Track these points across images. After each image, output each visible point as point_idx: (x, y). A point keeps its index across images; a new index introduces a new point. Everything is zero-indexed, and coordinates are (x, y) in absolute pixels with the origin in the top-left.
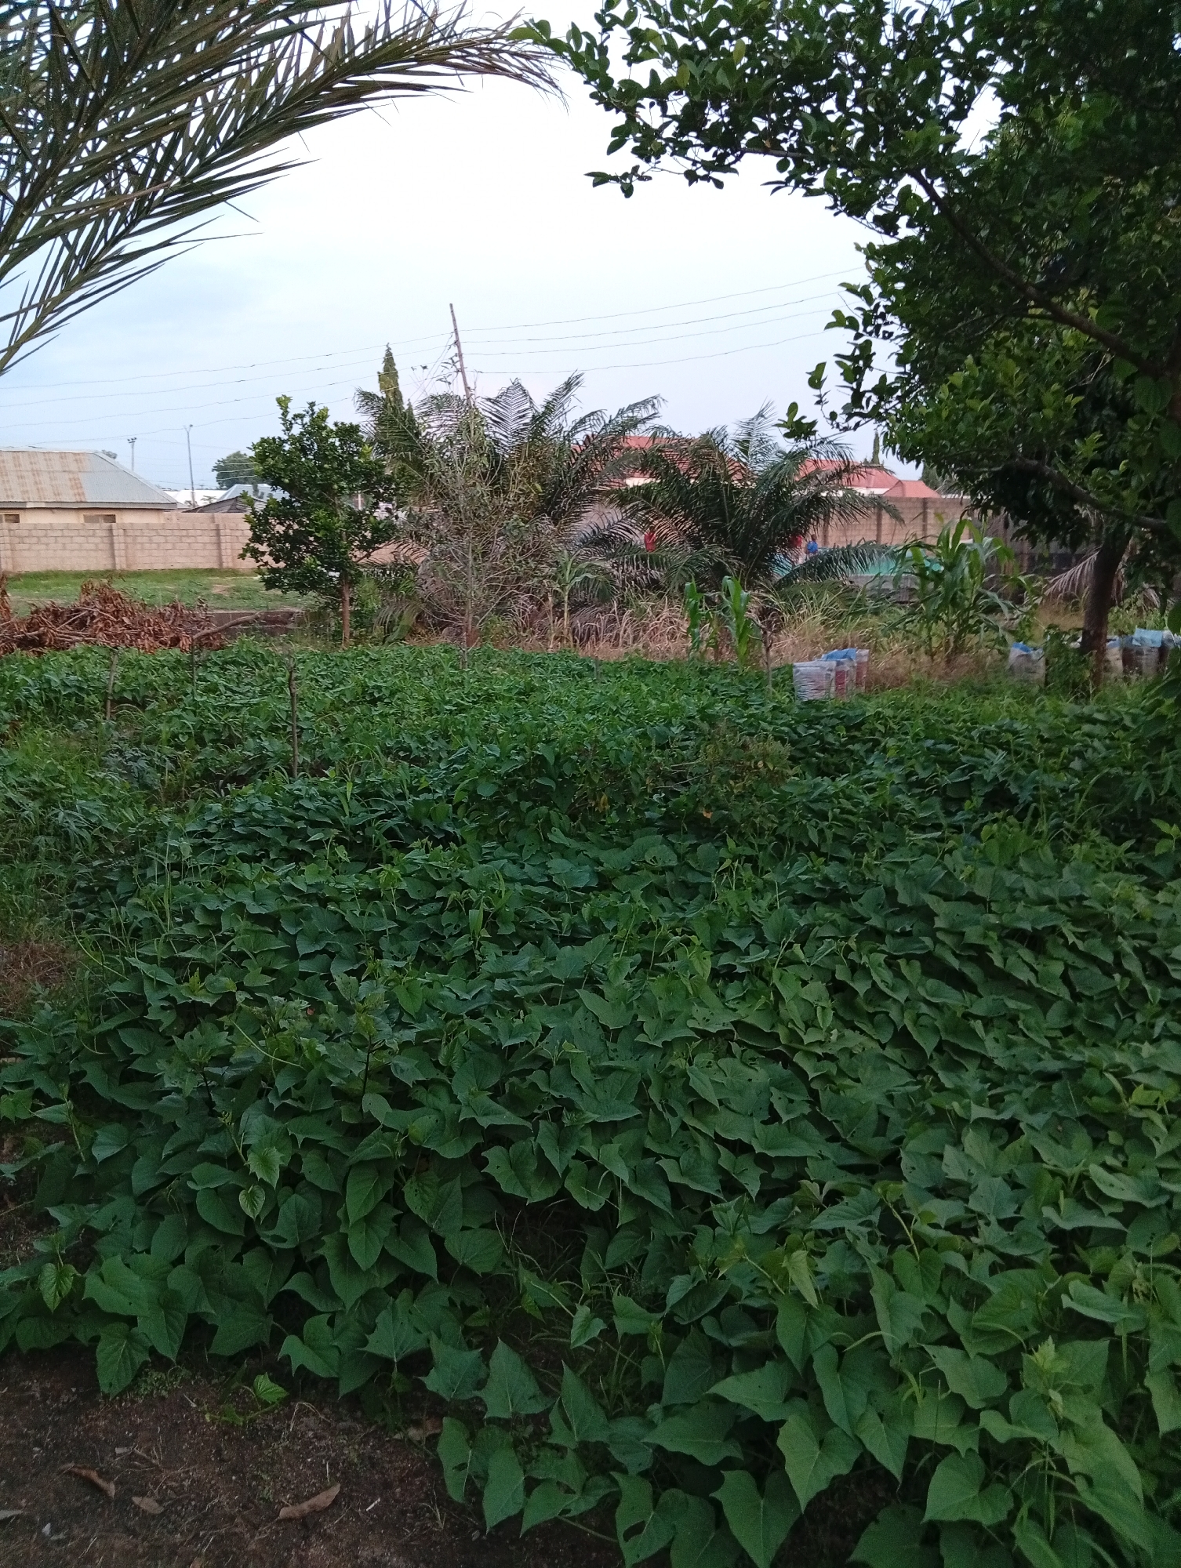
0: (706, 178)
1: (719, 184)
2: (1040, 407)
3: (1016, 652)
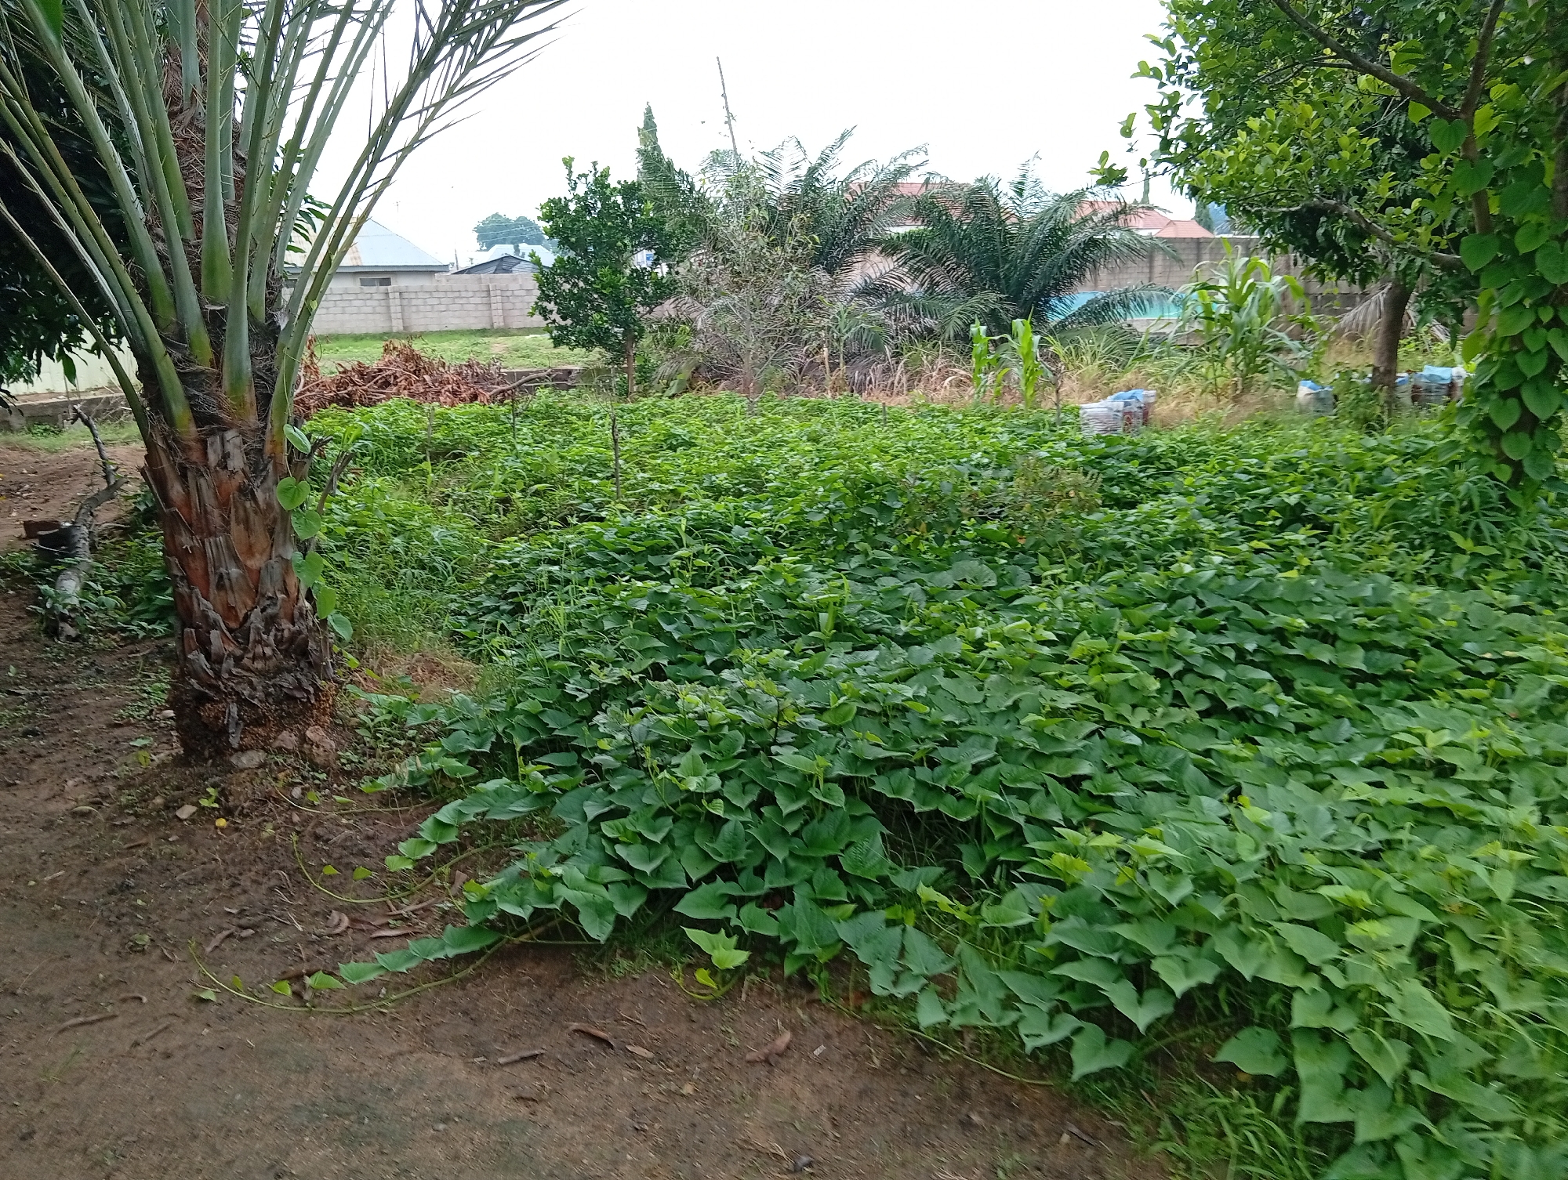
2: (1337, 149)
3: (1304, 390)
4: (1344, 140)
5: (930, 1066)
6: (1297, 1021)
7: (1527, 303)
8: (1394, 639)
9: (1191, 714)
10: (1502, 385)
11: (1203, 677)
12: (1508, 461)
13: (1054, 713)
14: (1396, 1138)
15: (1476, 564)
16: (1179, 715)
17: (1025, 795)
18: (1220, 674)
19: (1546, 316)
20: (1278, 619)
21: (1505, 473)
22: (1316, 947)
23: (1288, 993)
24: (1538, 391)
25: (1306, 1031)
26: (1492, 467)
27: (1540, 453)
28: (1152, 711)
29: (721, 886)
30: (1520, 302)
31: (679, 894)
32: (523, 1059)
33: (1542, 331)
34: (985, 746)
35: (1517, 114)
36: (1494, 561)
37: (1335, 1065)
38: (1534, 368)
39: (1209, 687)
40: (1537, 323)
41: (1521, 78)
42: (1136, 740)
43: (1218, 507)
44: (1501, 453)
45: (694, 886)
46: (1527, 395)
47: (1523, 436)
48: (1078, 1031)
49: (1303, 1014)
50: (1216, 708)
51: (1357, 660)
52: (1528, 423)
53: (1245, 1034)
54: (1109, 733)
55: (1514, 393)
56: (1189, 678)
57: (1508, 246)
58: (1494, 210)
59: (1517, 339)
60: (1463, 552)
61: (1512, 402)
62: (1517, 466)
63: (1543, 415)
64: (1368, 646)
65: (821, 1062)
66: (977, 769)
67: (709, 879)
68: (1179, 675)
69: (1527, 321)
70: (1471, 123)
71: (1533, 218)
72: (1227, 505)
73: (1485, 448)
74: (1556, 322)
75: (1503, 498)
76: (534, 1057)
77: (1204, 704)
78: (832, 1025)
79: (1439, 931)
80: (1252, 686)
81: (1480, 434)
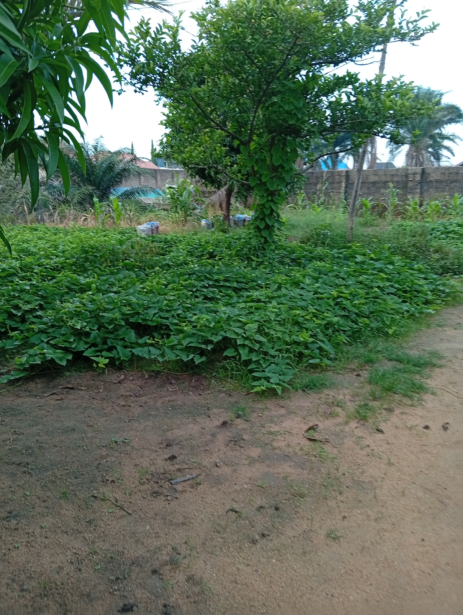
0: (139, 92)
1: (143, 94)
2: (215, 150)
3: (203, 222)
4: (217, 148)
5: (159, 376)
6: (238, 343)
7: (265, 195)
8: (242, 280)
9: (200, 299)
10: (261, 217)
11: (201, 291)
12: (263, 237)
13: (170, 300)
14: (259, 360)
15: (258, 264)
16: (197, 300)
17: (167, 318)
18: (205, 290)
19: (270, 199)
20: (216, 277)
21: (263, 240)
22: (240, 331)
23: (235, 339)
24: (269, 219)
25: (240, 345)
26: (260, 238)
27: (271, 235)
28: (191, 300)
29: (93, 349)
30: (263, 195)
31: (83, 352)
32: (52, 394)
33: (269, 202)
34: (155, 310)
35: (260, 145)
36: (262, 263)
37: (247, 350)
38: (268, 212)
39: (203, 293)
40: (268, 201)
41: (260, 136)
42: (190, 306)
43: (191, 254)
44: (262, 235)
45: (87, 349)
46: (267, 219)
47: (266, 230)
48: (194, 357)
49: (239, 342)
50: (206, 298)
51: (235, 285)
52: (267, 227)
53: (228, 350)
54: (183, 304)
55: (263, 219)
56: (198, 292)
57: (260, 179)
58: (256, 169)
59: (263, 205)
60: (254, 261)
61: (263, 222)
62: (265, 238)
63: (270, 224)
64: (237, 282)
65: (132, 380)
66: (155, 314)
67: (90, 347)
68: (196, 291)
69: (265, 200)
70: (249, 146)
71: (265, 172)
72: (192, 253)
73: (258, 234)
74: (272, 200)
75: (263, 247)
76: (54, 394)
77: (203, 297)
78: (132, 373)
79: (262, 326)
80: (213, 292)
81: (256, 230)
